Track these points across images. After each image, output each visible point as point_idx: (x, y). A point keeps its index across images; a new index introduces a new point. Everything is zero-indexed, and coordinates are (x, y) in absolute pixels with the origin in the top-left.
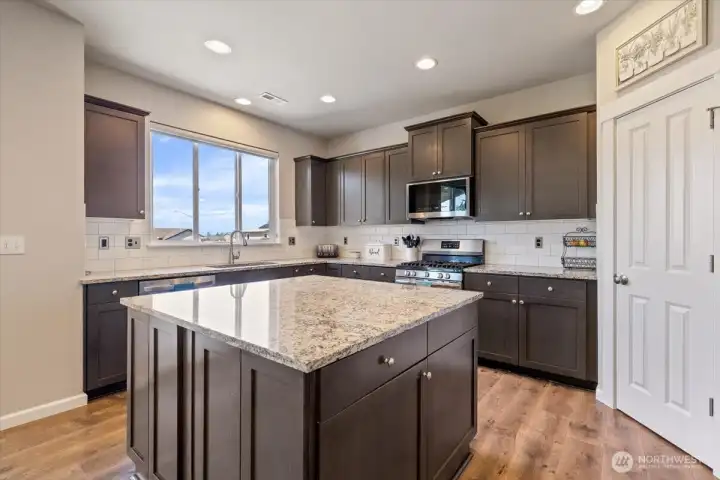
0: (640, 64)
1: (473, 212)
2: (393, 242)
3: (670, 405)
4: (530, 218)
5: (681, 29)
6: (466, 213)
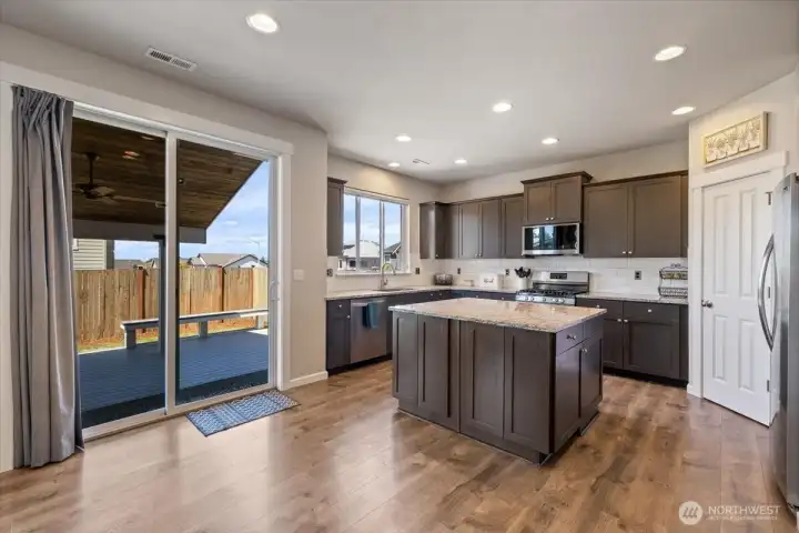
0: (722, 152)
1: (582, 251)
2: (504, 273)
3: (742, 389)
4: (631, 256)
5: (750, 136)
6: (577, 251)
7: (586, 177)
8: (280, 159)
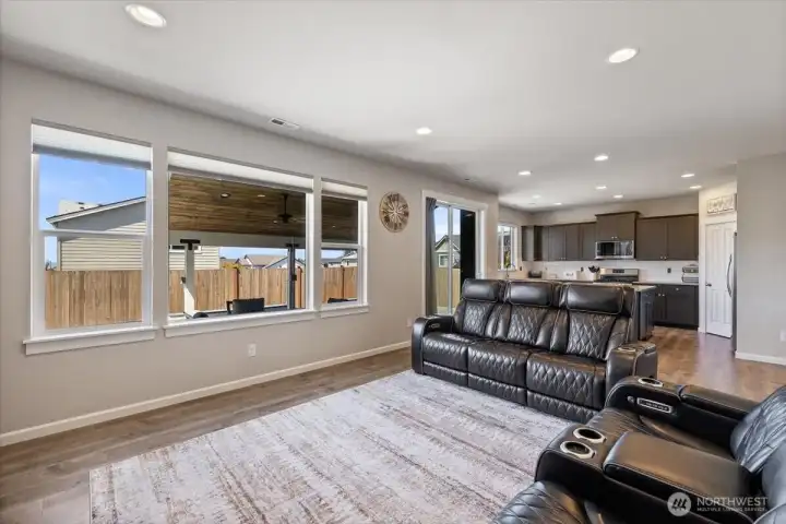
0: (715, 209)
1: (635, 257)
2: (581, 270)
4: (666, 260)
5: (728, 203)
6: (632, 257)
7: (637, 213)
8: (483, 212)
